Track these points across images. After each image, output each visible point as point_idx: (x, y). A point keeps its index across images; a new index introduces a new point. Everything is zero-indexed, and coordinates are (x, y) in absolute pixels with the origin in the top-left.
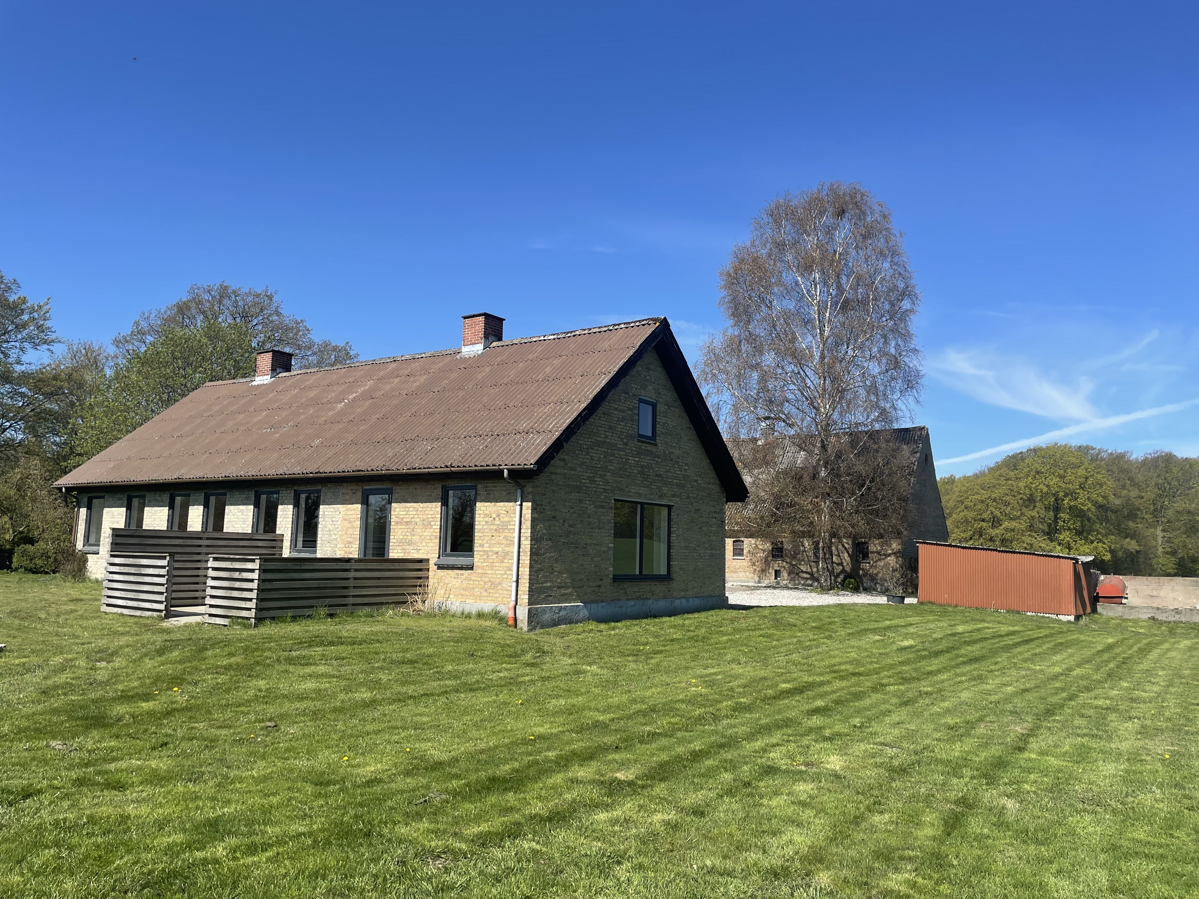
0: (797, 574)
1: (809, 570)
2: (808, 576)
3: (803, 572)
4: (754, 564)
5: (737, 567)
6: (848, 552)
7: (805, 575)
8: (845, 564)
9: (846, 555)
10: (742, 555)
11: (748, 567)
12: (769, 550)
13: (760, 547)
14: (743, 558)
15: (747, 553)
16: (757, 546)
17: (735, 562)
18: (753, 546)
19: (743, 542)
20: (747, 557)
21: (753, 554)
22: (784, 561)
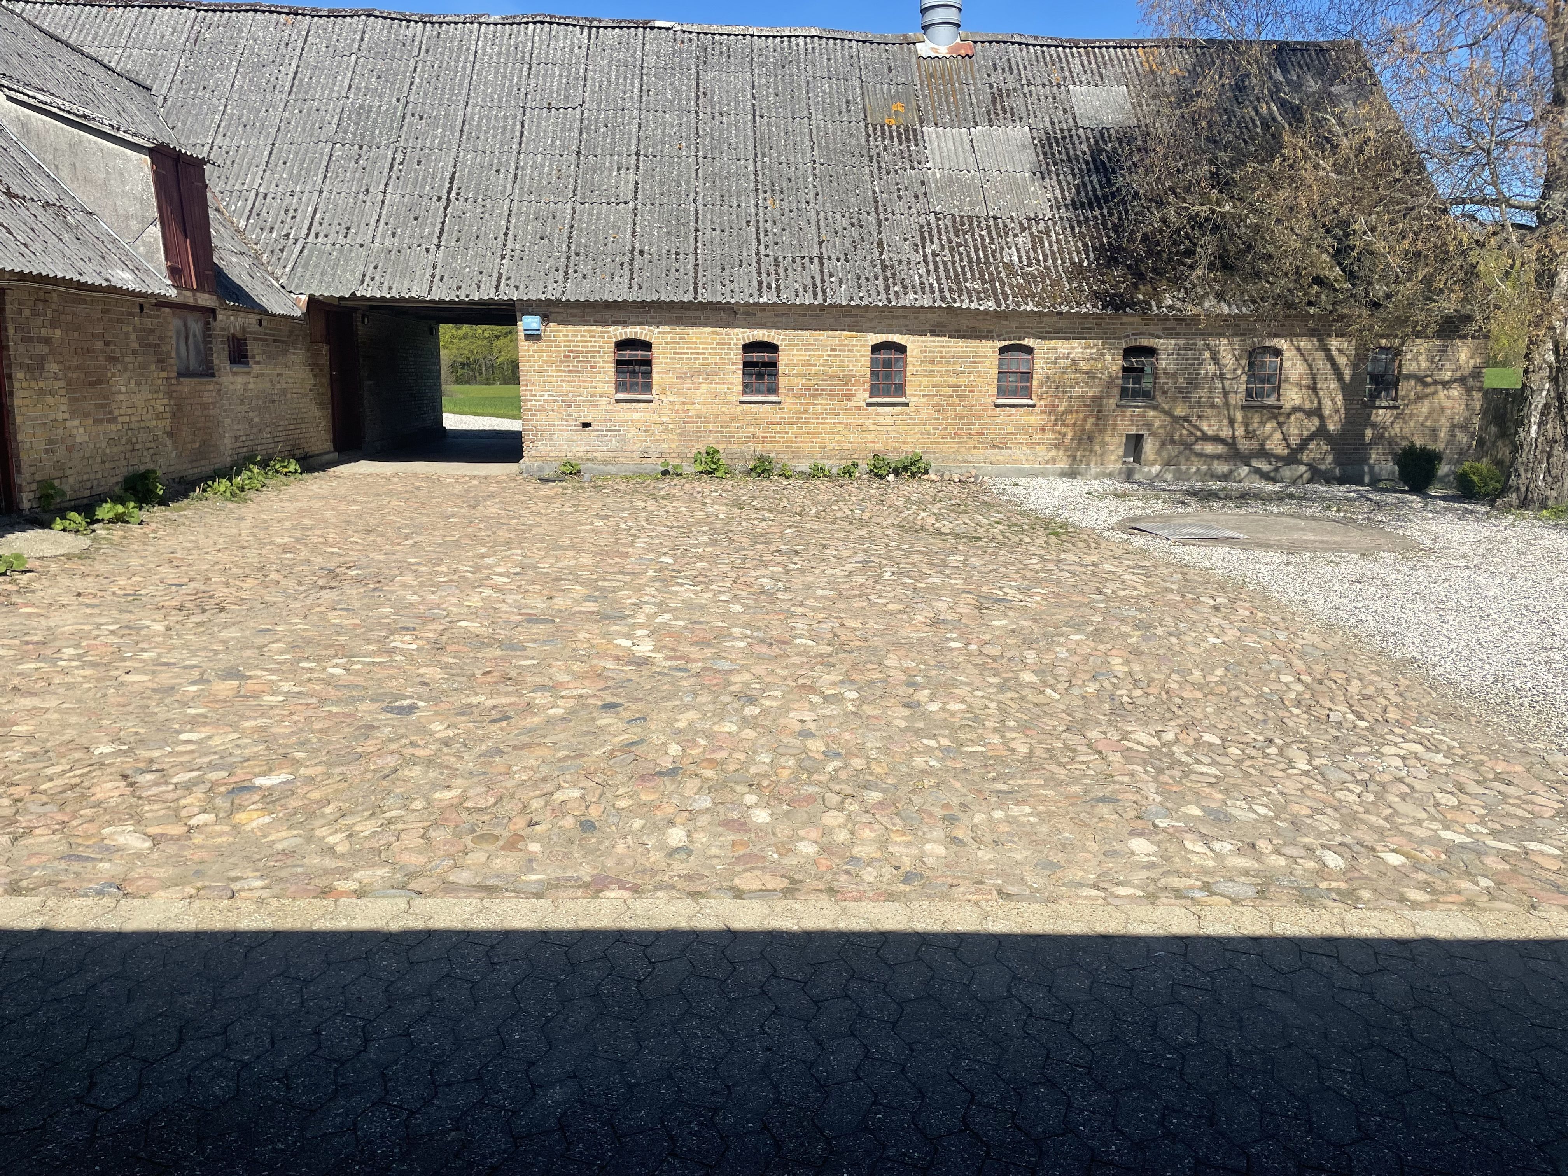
0: (1188, 446)
1: (1225, 433)
2: (1220, 449)
3: (1205, 438)
4: (1060, 419)
5: (1010, 429)
6: (1339, 376)
7: (1210, 448)
8: (1327, 412)
9: (1333, 385)
10: (1027, 392)
11: (1043, 430)
12: (1110, 376)
13: (1084, 366)
14: (1030, 402)
15: (1041, 385)
16: (1074, 363)
17: (1002, 416)
18: (1063, 362)
19: (1029, 350)
20: (1041, 398)
21: (1059, 389)
22: (1155, 408)
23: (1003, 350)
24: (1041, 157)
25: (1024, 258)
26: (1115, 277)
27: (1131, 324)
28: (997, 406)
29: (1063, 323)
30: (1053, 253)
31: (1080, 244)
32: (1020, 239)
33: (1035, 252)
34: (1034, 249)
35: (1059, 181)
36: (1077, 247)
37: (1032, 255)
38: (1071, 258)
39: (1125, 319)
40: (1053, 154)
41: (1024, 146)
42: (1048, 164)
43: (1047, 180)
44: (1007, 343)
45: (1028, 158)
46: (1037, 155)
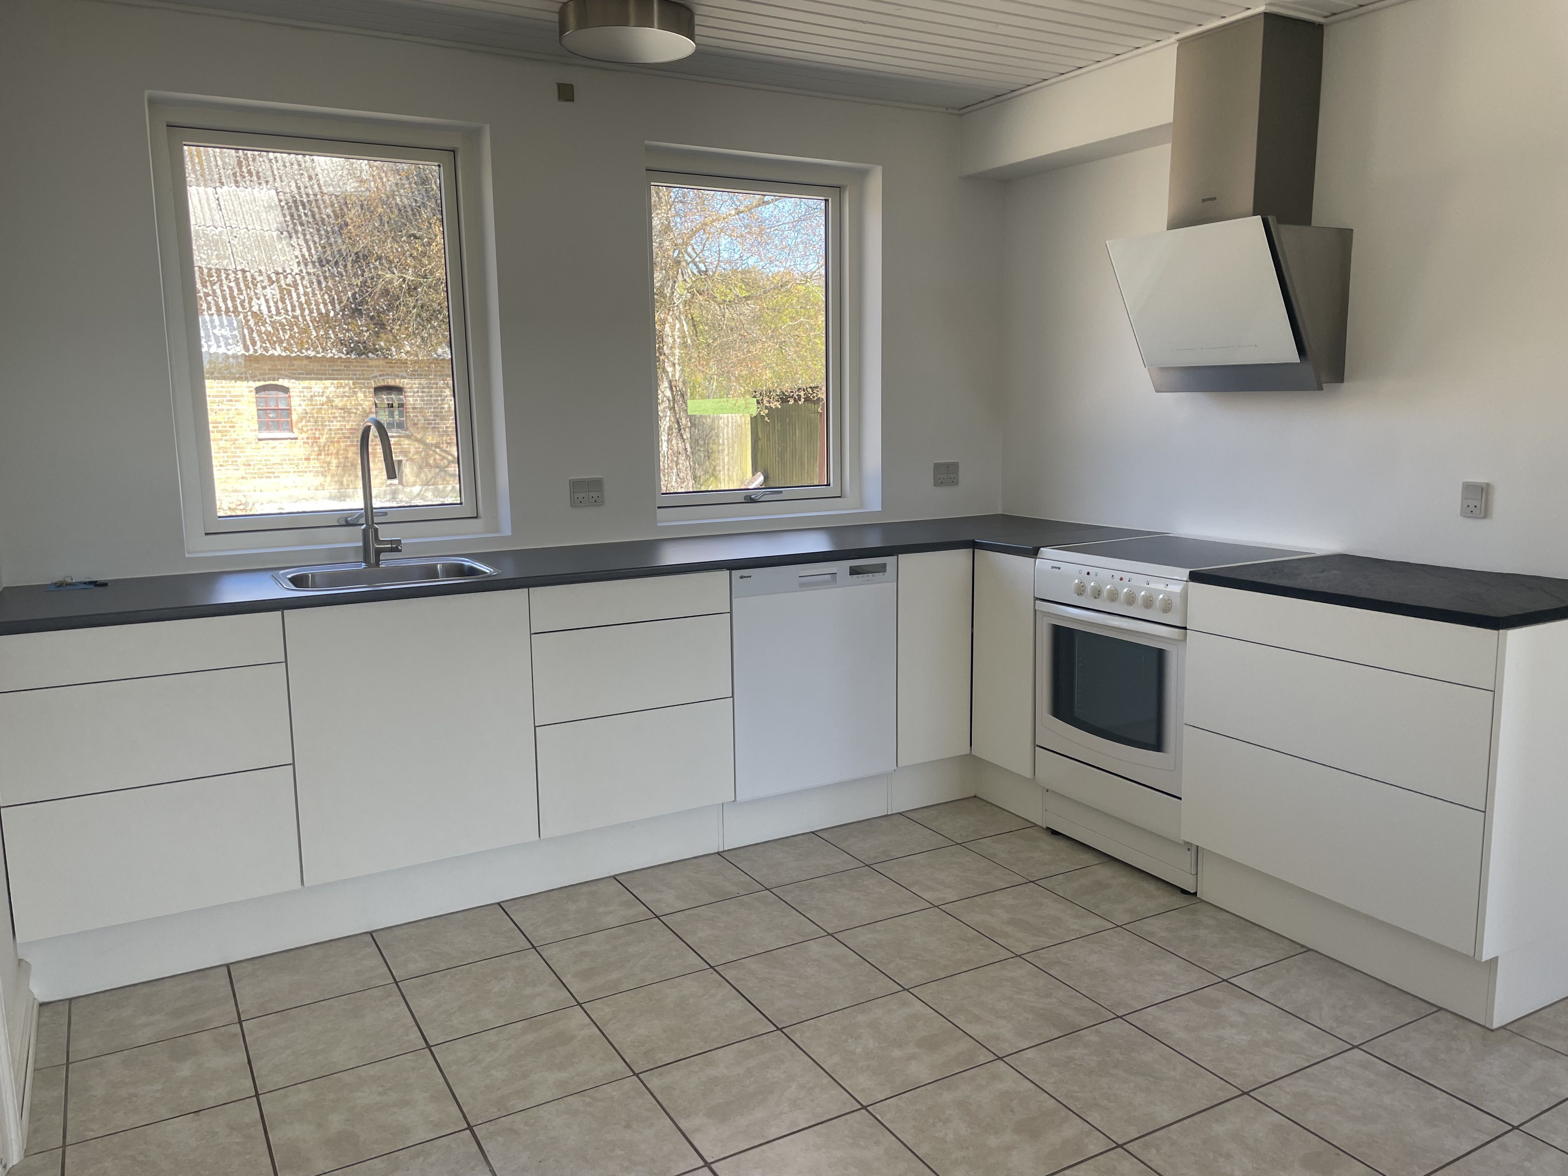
4: (323, 450)
10: (288, 426)
11: (308, 459)
12: (364, 411)
13: (338, 402)
14: (291, 435)
15: (301, 419)
16: (330, 401)
17: (266, 449)
18: (319, 400)
19: (286, 390)
20: (301, 430)
21: (319, 423)
22: (408, 437)
23: (258, 390)
24: (288, 218)
25: (273, 309)
26: (359, 327)
27: (377, 366)
28: (260, 440)
29: (314, 366)
30: (301, 304)
31: (326, 297)
32: (268, 291)
33: (284, 302)
34: (283, 300)
35: (306, 241)
36: (324, 300)
37: (280, 305)
38: (318, 309)
39: (371, 363)
40: (300, 216)
41: (270, 207)
42: (295, 225)
43: (294, 239)
44: (262, 383)
45: (274, 219)
46: (284, 216)
